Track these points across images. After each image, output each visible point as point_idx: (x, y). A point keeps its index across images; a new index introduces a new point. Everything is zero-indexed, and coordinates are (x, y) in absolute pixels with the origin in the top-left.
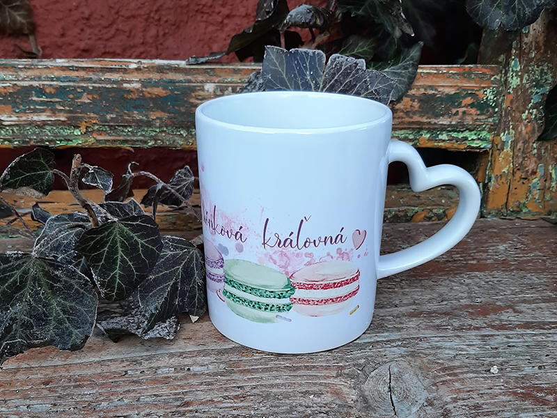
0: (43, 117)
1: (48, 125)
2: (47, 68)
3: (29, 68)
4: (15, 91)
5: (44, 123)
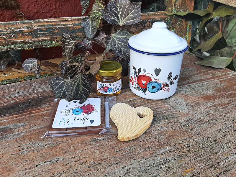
0: (43, 38)
1: (44, 41)
2: (42, 22)
3: (36, 23)
4: (32, 31)
5: (43, 40)
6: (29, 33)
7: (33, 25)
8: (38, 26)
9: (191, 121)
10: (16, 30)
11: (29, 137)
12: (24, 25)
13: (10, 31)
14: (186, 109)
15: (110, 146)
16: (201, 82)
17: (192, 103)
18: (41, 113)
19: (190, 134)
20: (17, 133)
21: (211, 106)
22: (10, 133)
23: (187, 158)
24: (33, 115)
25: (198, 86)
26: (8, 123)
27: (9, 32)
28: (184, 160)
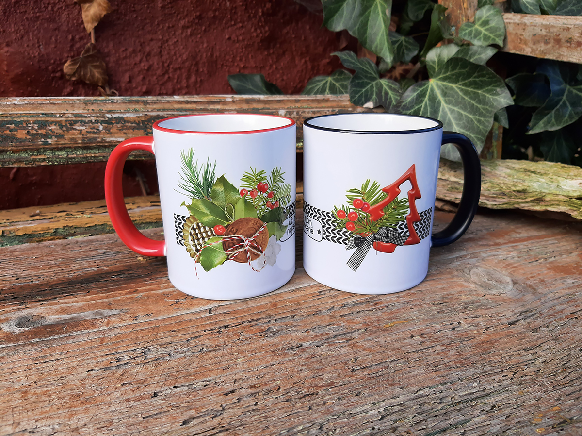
2: (168, 102)
3: (155, 103)
4: (146, 119)
6: (138, 124)
7: (148, 106)
8: (158, 110)
9: (531, 313)
10: (109, 116)
11: (133, 336)
12: (130, 107)
13: (97, 117)
14: (515, 289)
15: (334, 359)
16: (542, 240)
17: (527, 279)
18: (160, 292)
19: (535, 338)
20: (105, 328)
21: (574, 285)
22: (88, 328)
23: (536, 387)
24: (141, 294)
25: (535, 248)
26: (82, 309)
27: (93, 119)
28: (530, 390)
